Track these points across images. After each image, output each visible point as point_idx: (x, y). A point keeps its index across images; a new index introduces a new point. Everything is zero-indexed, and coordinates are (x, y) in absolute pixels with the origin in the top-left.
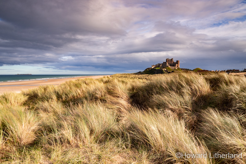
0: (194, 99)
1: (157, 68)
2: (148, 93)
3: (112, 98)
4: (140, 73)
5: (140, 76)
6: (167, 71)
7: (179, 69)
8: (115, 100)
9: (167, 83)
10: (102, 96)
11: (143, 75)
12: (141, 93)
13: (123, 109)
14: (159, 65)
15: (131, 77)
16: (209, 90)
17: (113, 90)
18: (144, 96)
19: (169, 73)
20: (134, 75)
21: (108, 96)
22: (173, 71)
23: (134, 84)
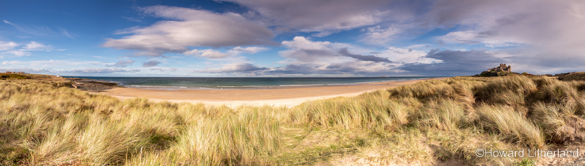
0: (526, 96)
1: (492, 72)
2: (490, 92)
3: (459, 96)
4: (477, 76)
5: (477, 78)
6: (500, 74)
7: (510, 72)
8: (462, 98)
9: (505, 84)
10: (450, 95)
11: (480, 78)
12: (483, 92)
13: (469, 106)
14: (493, 70)
15: (469, 79)
16: (536, 89)
17: (460, 90)
18: (486, 95)
19: (503, 76)
20: (472, 78)
21: (456, 95)
22: (506, 75)
23: (476, 85)
